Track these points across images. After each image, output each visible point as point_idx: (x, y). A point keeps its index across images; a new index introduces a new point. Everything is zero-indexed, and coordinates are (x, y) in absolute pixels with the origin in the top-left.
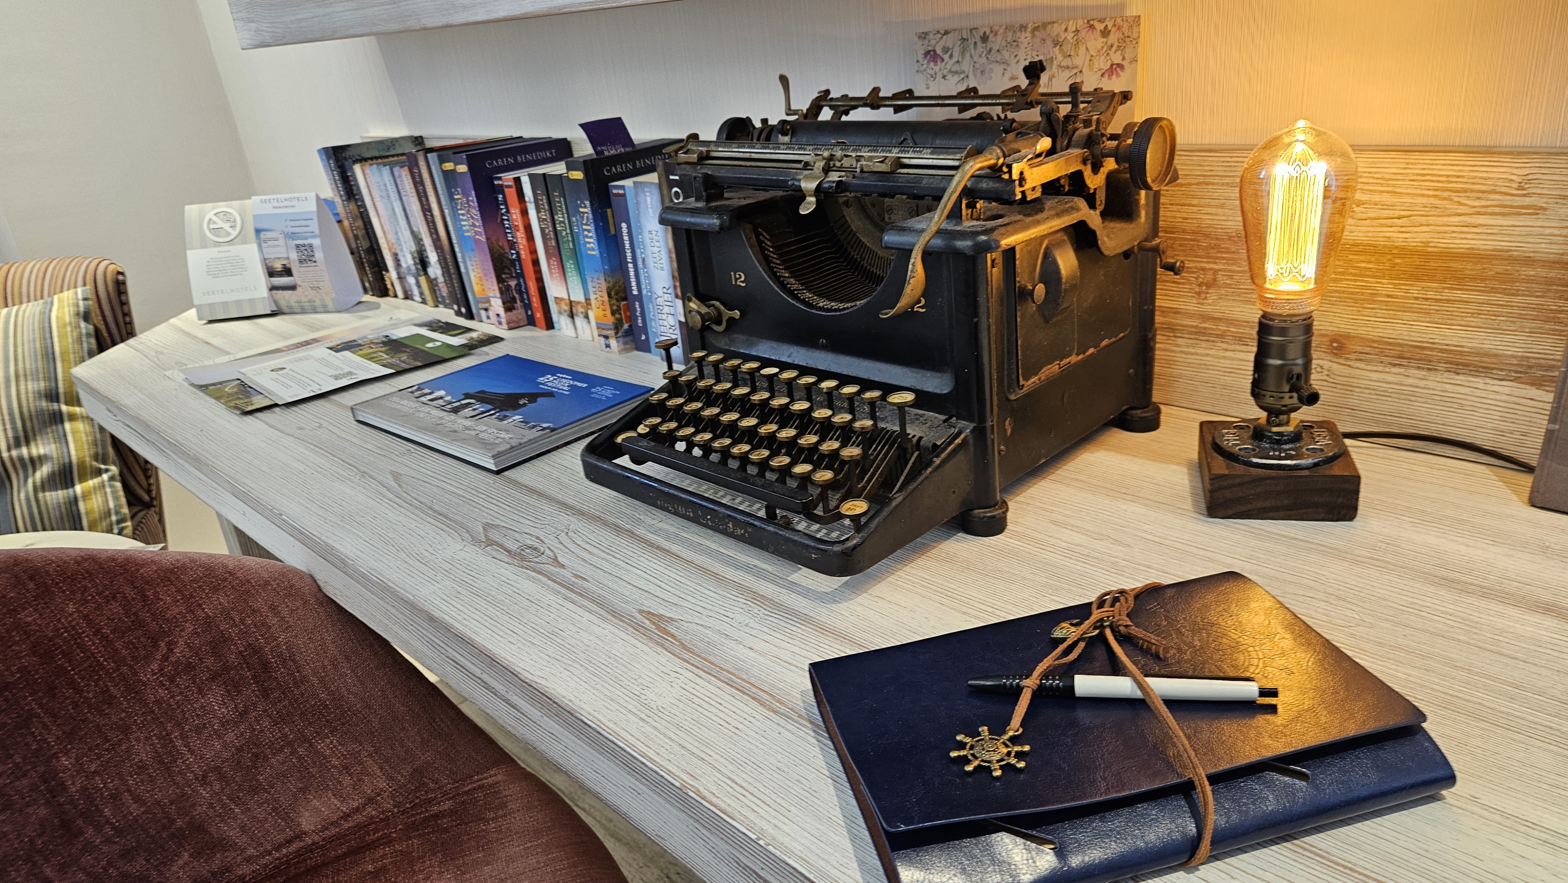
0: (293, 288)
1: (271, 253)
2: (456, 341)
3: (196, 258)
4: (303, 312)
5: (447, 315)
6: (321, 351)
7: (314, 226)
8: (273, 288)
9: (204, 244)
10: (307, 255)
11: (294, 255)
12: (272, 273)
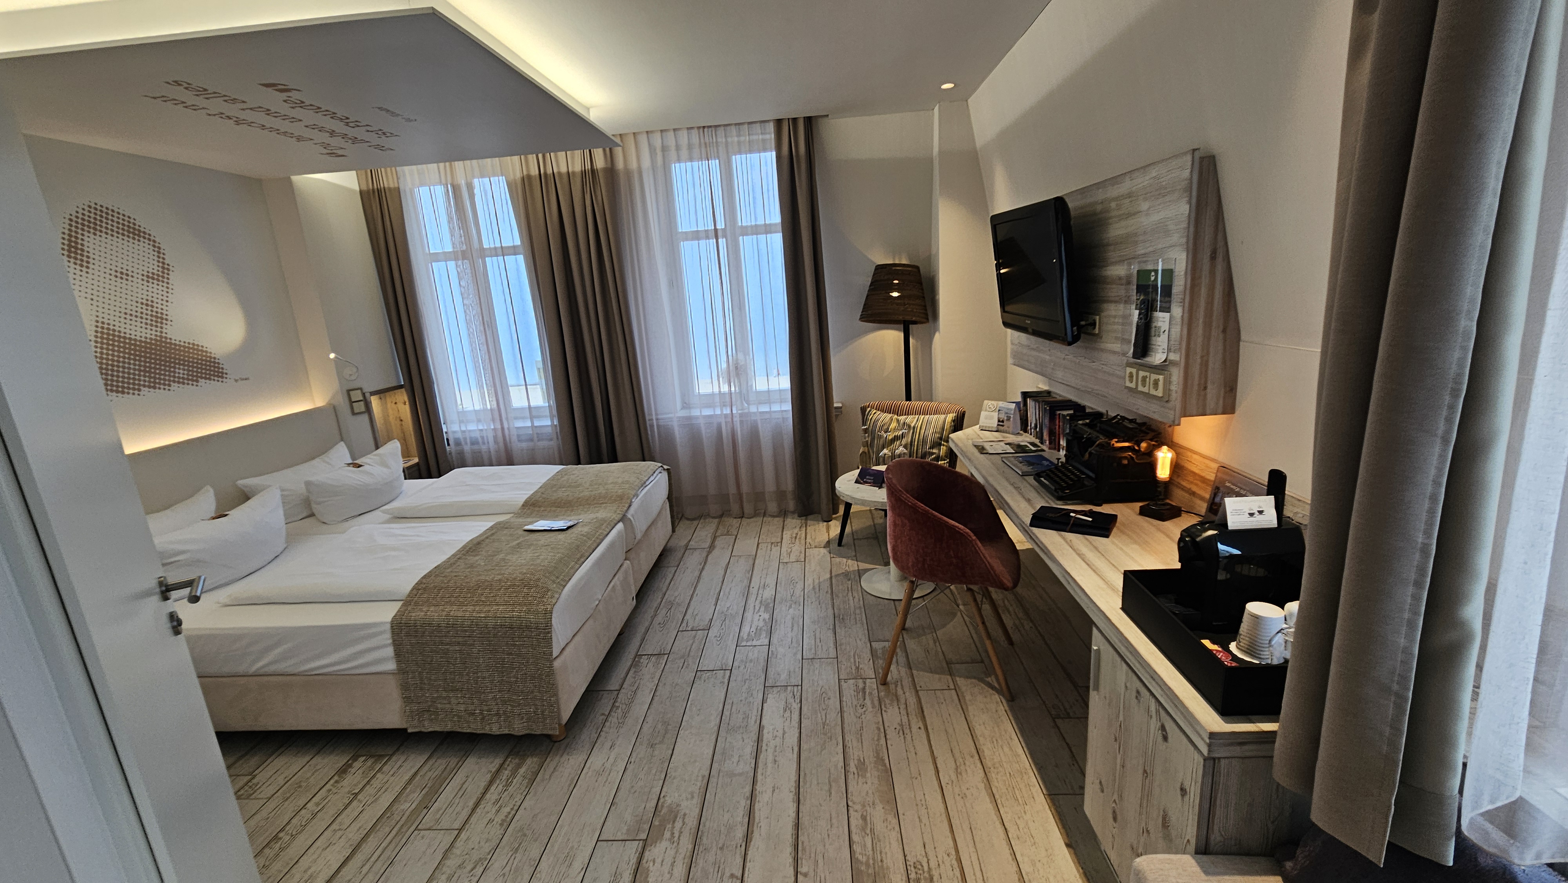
0: (1003, 426)
1: (1000, 416)
2: (1033, 449)
3: (983, 414)
4: (1004, 432)
5: (1037, 441)
6: (1002, 444)
7: (1012, 412)
8: (998, 425)
9: (986, 410)
10: (1009, 419)
11: (1006, 418)
12: (999, 421)
